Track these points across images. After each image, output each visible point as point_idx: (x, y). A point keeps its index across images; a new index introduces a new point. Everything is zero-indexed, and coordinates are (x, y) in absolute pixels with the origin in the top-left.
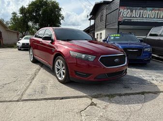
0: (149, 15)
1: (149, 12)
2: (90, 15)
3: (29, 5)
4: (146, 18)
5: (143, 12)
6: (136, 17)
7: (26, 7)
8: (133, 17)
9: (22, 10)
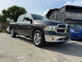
0: (79, 16)
1: (79, 15)
2: (46, 16)
3: (9, 9)
4: (78, 18)
5: (76, 15)
6: (73, 17)
7: (6, 10)
8: (72, 17)
9: (4, 11)
